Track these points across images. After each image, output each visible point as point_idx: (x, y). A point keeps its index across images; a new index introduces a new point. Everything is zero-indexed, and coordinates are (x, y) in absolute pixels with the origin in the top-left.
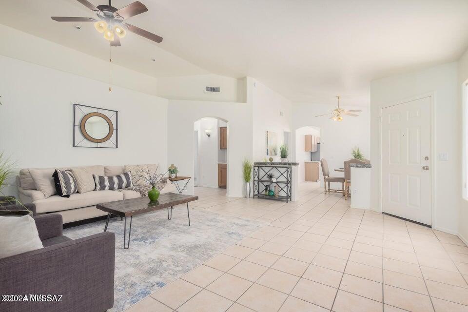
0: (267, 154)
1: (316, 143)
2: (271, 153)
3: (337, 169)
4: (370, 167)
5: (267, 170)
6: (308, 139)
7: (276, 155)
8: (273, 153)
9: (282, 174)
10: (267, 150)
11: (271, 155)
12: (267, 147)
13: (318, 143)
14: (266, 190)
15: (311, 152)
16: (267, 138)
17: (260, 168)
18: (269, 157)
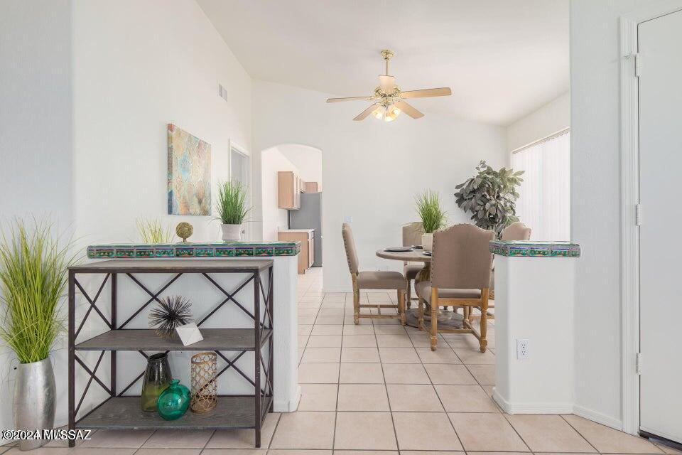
0: (170, 212)
1: (299, 193)
2: (186, 206)
3: (382, 251)
4: (576, 255)
5: (154, 282)
6: (284, 180)
7: (206, 213)
8: (195, 208)
9: (230, 297)
10: (170, 194)
11: (188, 213)
12: (169, 182)
13: (301, 193)
14: (150, 376)
15: (289, 211)
16: (170, 150)
17: (122, 278)
18: (177, 220)
